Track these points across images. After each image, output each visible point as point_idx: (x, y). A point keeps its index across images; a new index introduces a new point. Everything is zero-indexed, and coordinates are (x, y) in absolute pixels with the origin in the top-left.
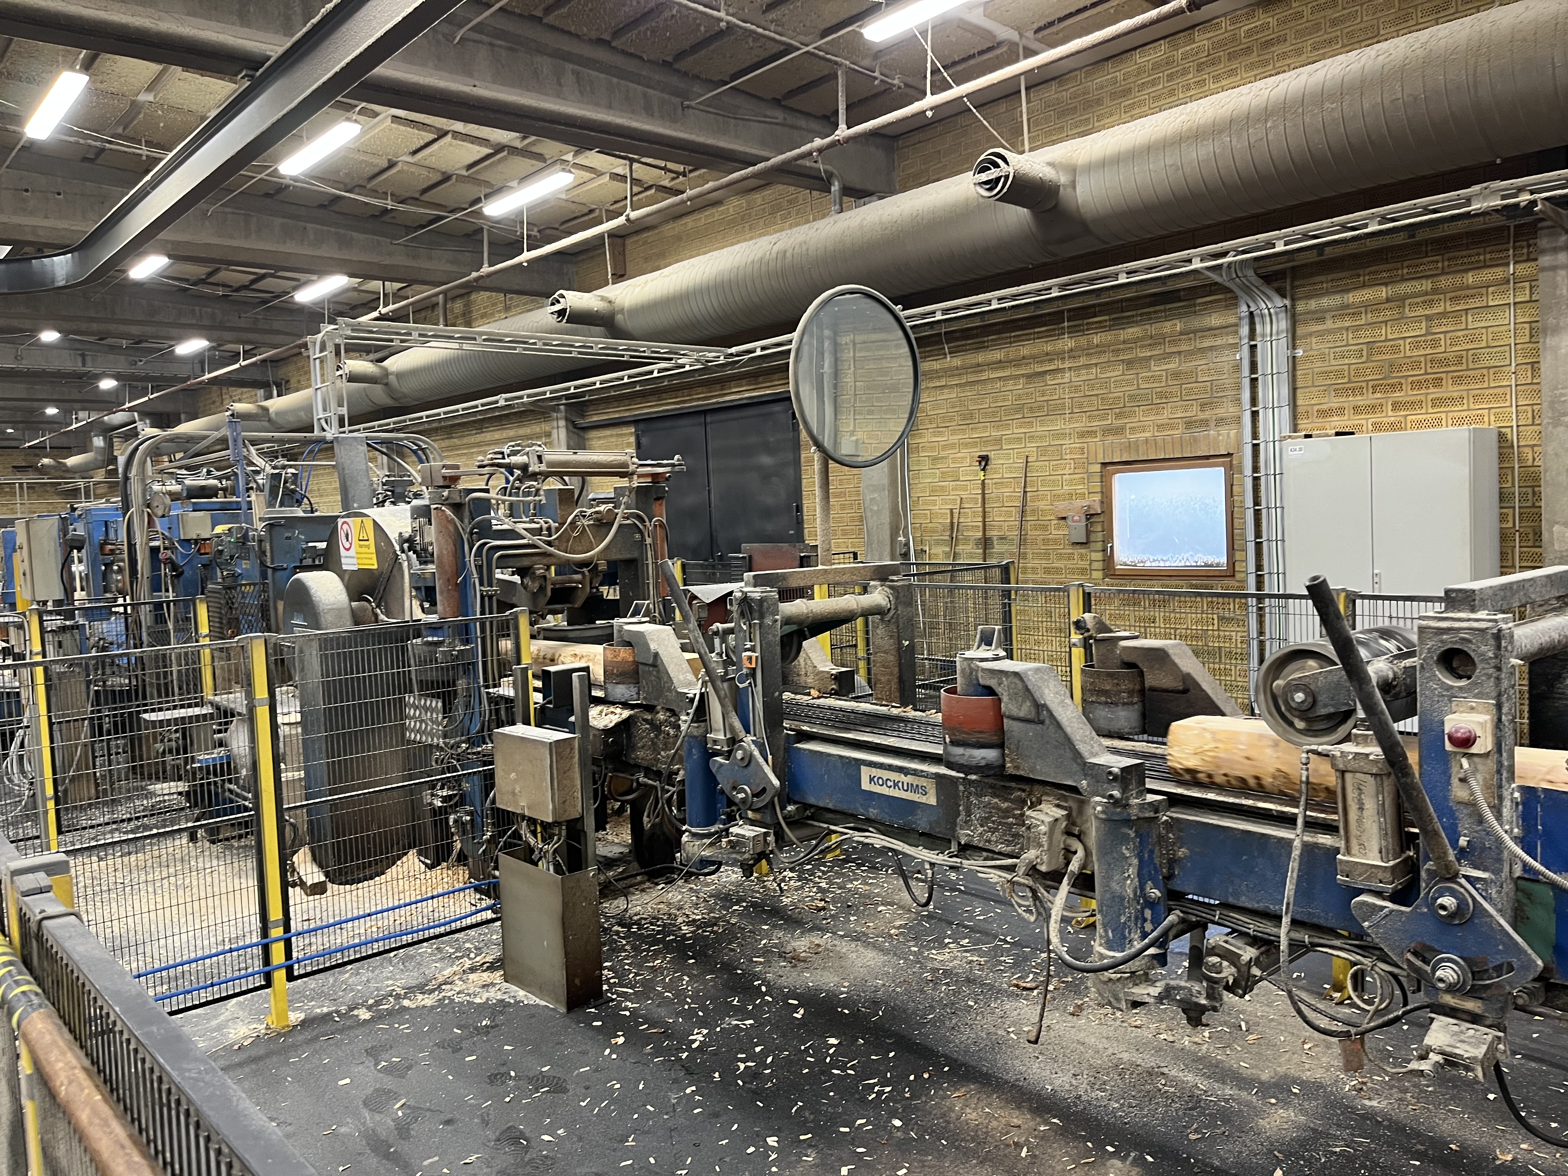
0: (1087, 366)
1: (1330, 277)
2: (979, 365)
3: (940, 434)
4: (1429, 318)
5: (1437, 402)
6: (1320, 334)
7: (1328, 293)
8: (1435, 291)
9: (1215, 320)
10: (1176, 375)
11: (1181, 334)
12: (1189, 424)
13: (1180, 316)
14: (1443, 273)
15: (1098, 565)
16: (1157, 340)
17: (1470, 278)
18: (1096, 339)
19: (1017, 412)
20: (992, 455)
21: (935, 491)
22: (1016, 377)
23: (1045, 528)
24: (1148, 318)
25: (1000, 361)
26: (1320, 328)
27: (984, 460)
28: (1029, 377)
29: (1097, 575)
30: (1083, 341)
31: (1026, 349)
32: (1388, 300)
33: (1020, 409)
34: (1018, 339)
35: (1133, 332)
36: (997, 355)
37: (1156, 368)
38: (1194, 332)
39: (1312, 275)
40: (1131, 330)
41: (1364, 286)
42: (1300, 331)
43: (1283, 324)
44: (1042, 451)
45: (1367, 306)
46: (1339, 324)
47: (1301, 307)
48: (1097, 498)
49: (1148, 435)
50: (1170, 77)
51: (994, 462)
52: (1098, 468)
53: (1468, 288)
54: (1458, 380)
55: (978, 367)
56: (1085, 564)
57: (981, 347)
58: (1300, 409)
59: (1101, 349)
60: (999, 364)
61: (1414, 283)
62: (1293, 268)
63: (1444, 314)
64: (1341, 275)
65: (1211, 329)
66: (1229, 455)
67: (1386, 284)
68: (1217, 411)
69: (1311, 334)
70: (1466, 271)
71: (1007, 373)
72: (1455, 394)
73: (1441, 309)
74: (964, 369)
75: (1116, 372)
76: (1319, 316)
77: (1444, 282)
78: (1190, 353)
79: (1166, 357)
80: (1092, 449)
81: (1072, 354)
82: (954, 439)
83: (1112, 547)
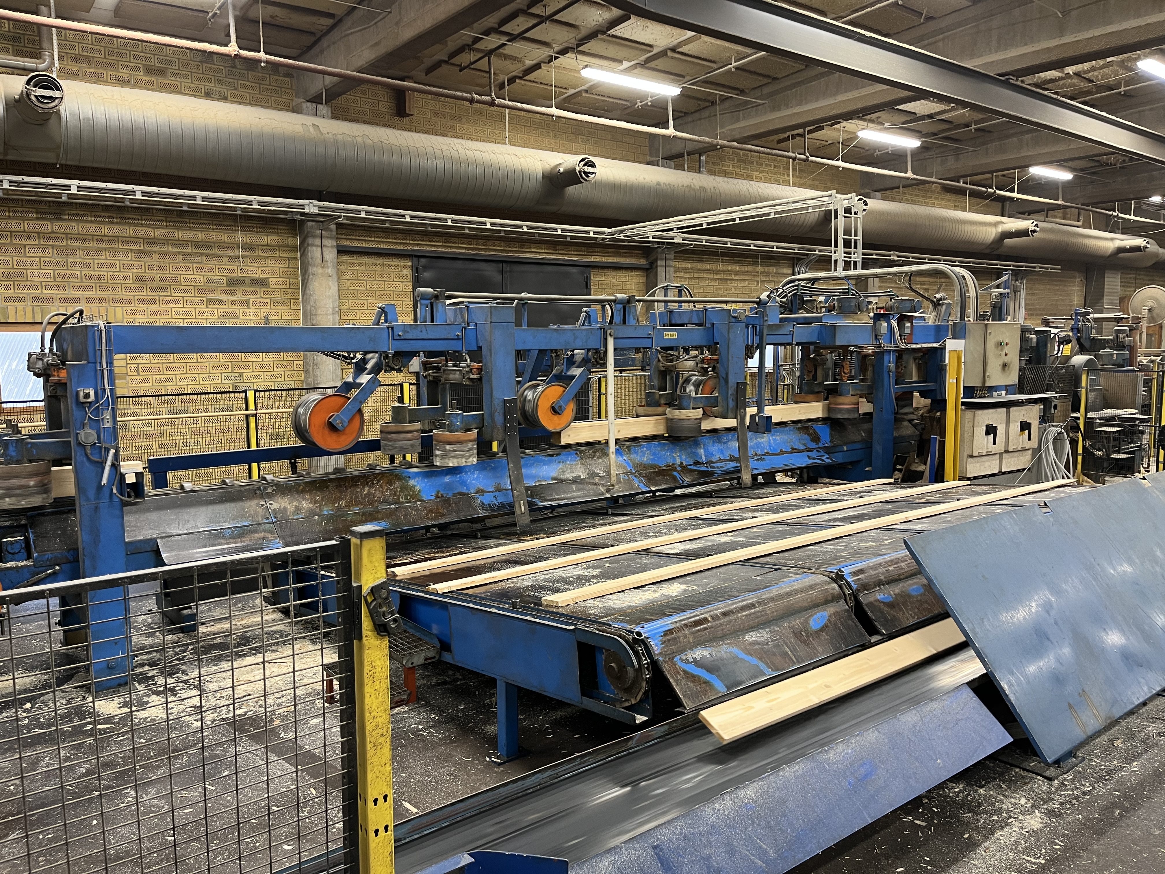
2: (699, 269)
13: (775, 266)
30: (743, 268)
36: (708, 266)
57: (700, 260)
59: (749, 273)
71: (711, 276)
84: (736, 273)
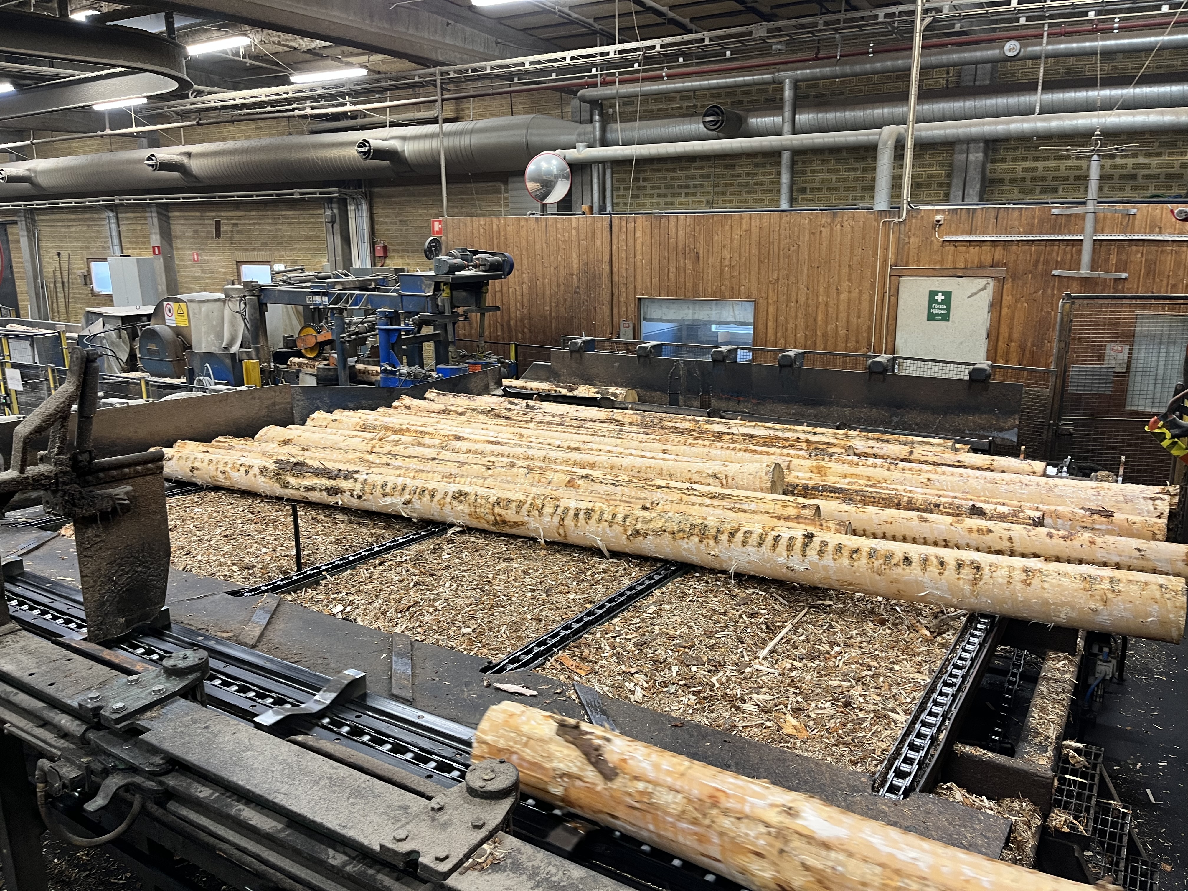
0: (79, 225)
1: (124, 211)
3: (47, 243)
5: (146, 248)
6: (124, 224)
8: (141, 217)
9: (104, 216)
10: (97, 231)
11: (96, 220)
12: (103, 248)
13: (97, 213)
15: (90, 292)
16: (93, 220)
18: (80, 216)
19: (65, 238)
20: (60, 252)
21: (47, 264)
22: (63, 225)
23: (76, 279)
24: (90, 212)
26: (123, 222)
27: (59, 254)
28: (67, 225)
29: (91, 295)
38: (98, 219)
39: (121, 210)
41: (129, 212)
42: (119, 222)
43: (115, 220)
44: (73, 252)
45: (131, 218)
46: (126, 222)
47: (119, 217)
48: (87, 269)
49: (95, 250)
51: (62, 255)
52: (86, 260)
53: (146, 217)
55: (54, 220)
56: (87, 291)
58: (123, 247)
60: (59, 220)
61: (138, 214)
63: (143, 224)
64: (125, 208)
65: (101, 219)
67: (133, 213)
69: (121, 223)
75: (85, 228)
76: (122, 219)
80: (84, 253)
81: (74, 220)
82: (50, 245)
83: (92, 286)
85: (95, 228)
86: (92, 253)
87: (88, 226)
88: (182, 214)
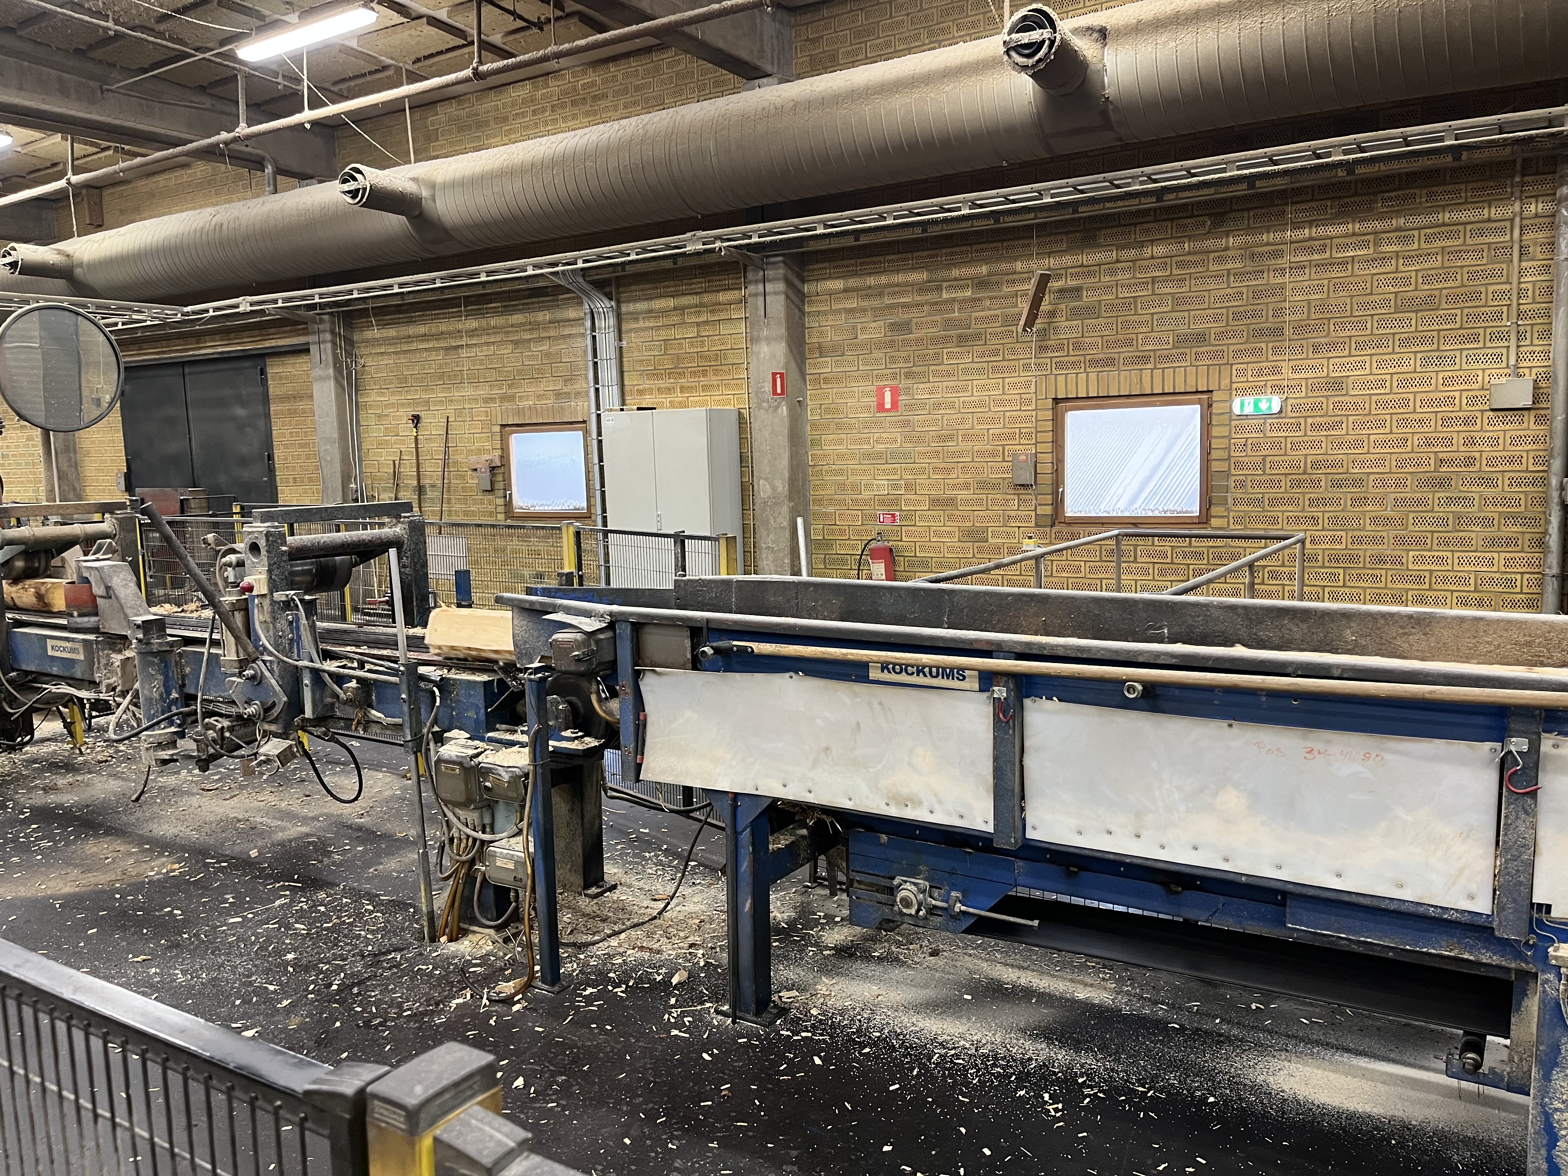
0: (488, 344)
1: (641, 287)
2: (409, 337)
3: (383, 394)
4: (698, 324)
5: (706, 388)
6: (637, 330)
7: (639, 299)
8: (702, 305)
9: (572, 313)
10: (548, 355)
11: (550, 322)
12: (558, 395)
13: (548, 308)
14: (706, 292)
15: (501, 509)
16: (535, 326)
17: (723, 297)
18: (493, 322)
19: (440, 379)
20: (422, 414)
21: (380, 444)
22: (437, 349)
23: (463, 477)
24: (527, 308)
25: (425, 335)
26: (635, 326)
27: (416, 420)
28: (447, 349)
29: (501, 517)
30: (484, 322)
31: (444, 326)
32: (675, 309)
33: (441, 376)
34: (437, 317)
35: (517, 318)
36: (422, 329)
37: (536, 348)
38: (558, 322)
39: (630, 284)
40: (516, 317)
41: (661, 296)
42: (625, 327)
43: (612, 321)
44: (459, 412)
45: (664, 312)
46: (647, 324)
47: (624, 308)
48: (499, 452)
49: (531, 403)
50: (534, 112)
51: (425, 420)
52: (497, 429)
53: (720, 304)
54: (716, 372)
56: (491, 508)
57: (410, 321)
58: (627, 388)
59: (496, 330)
60: (424, 337)
61: (690, 297)
62: (618, 278)
63: (706, 323)
64: (647, 286)
65: (569, 320)
66: (584, 422)
67: (673, 297)
68: (576, 386)
69: (631, 330)
70: (718, 291)
71: (431, 345)
72: (715, 383)
73: (705, 319)
74: (399, 340)
75: (507, 350)
76: (635, 316)
77: (707, 298)
78: (556, 338)
79: (541, 339)
80: (494, 412)
82: (394, 399)
83: (510, 495)
84: (472, 333)
85: (537, 348)
86: (519, 412)
87: (516, 343)
88: (853, 282)
